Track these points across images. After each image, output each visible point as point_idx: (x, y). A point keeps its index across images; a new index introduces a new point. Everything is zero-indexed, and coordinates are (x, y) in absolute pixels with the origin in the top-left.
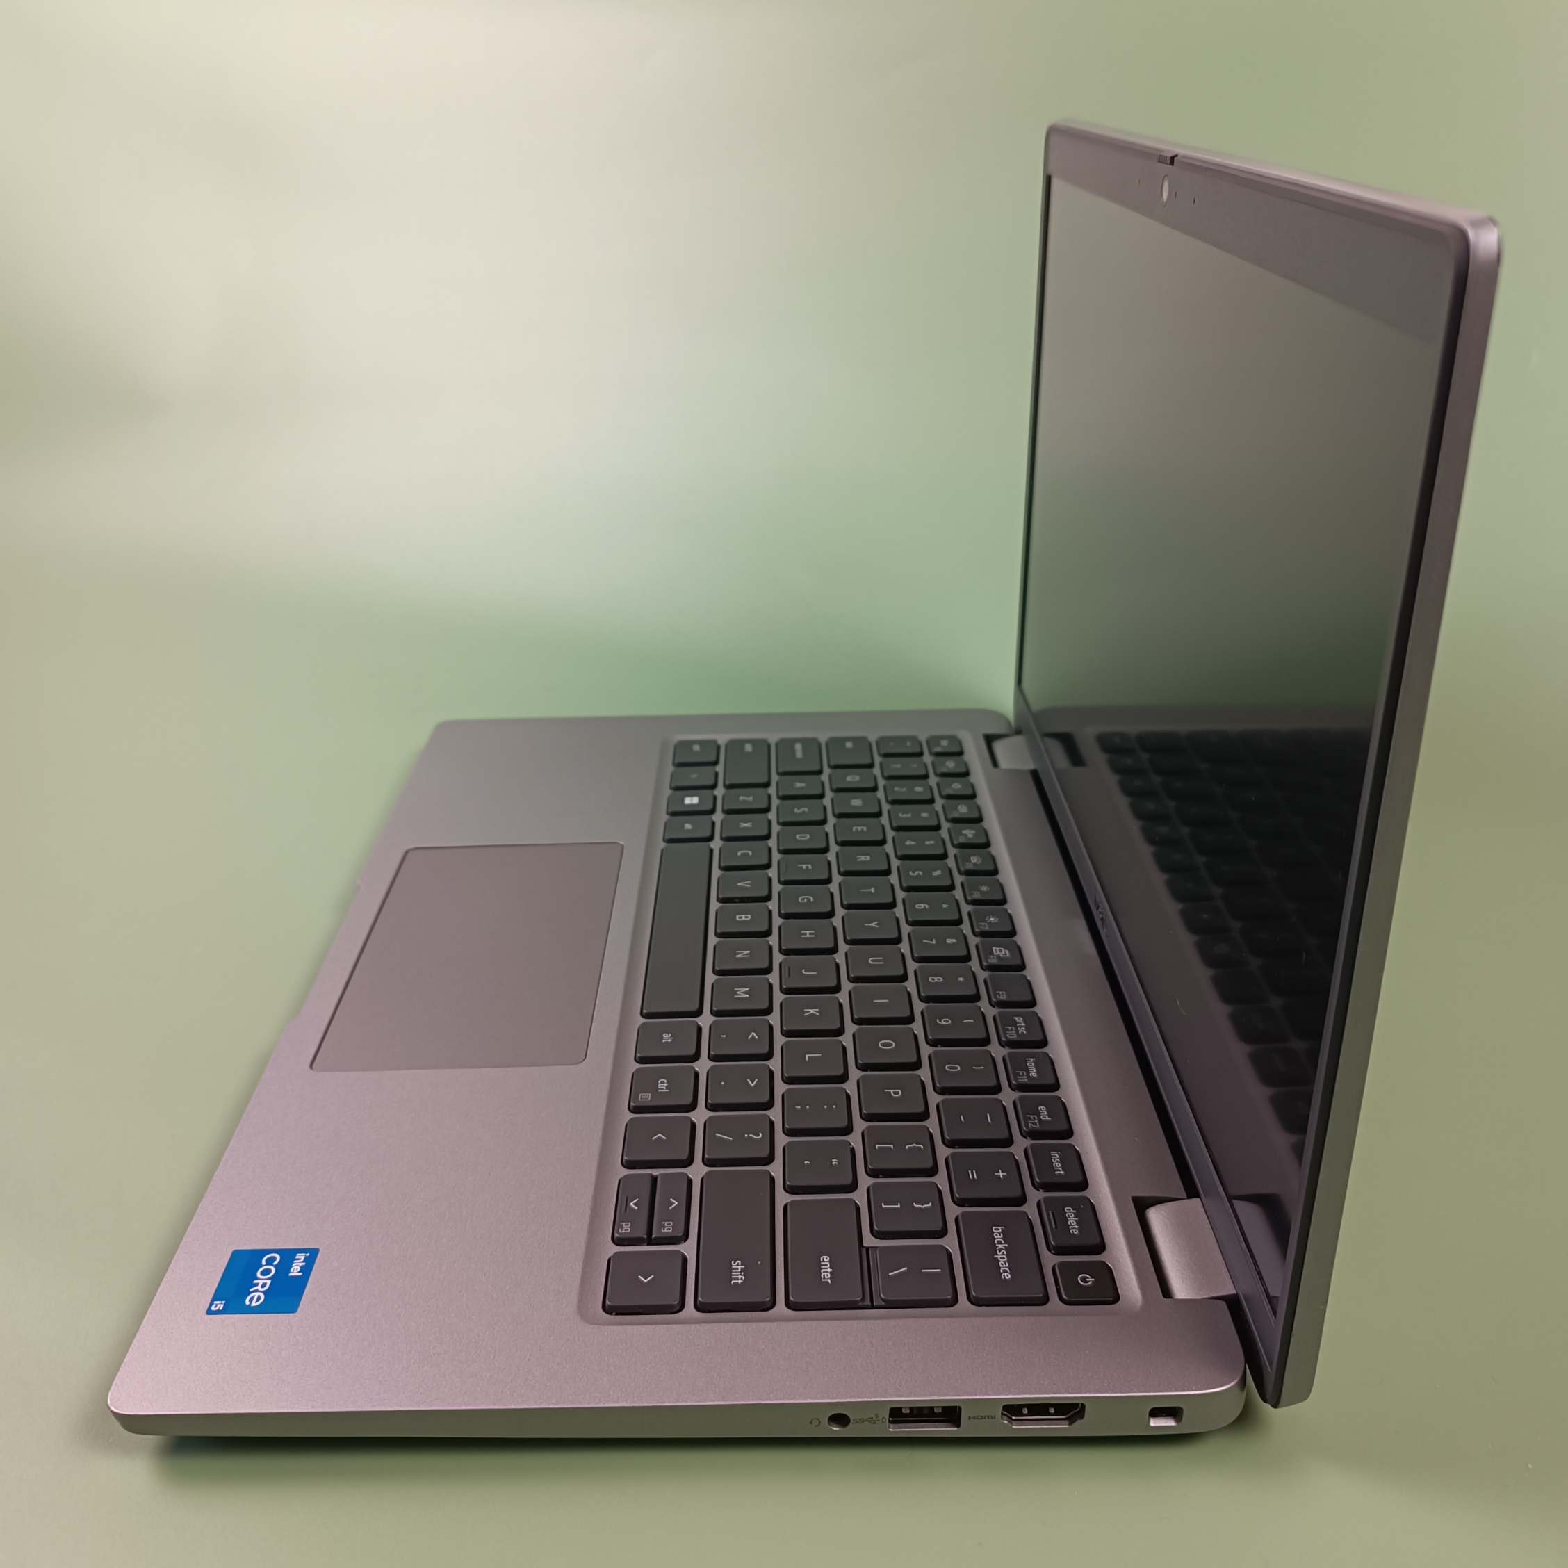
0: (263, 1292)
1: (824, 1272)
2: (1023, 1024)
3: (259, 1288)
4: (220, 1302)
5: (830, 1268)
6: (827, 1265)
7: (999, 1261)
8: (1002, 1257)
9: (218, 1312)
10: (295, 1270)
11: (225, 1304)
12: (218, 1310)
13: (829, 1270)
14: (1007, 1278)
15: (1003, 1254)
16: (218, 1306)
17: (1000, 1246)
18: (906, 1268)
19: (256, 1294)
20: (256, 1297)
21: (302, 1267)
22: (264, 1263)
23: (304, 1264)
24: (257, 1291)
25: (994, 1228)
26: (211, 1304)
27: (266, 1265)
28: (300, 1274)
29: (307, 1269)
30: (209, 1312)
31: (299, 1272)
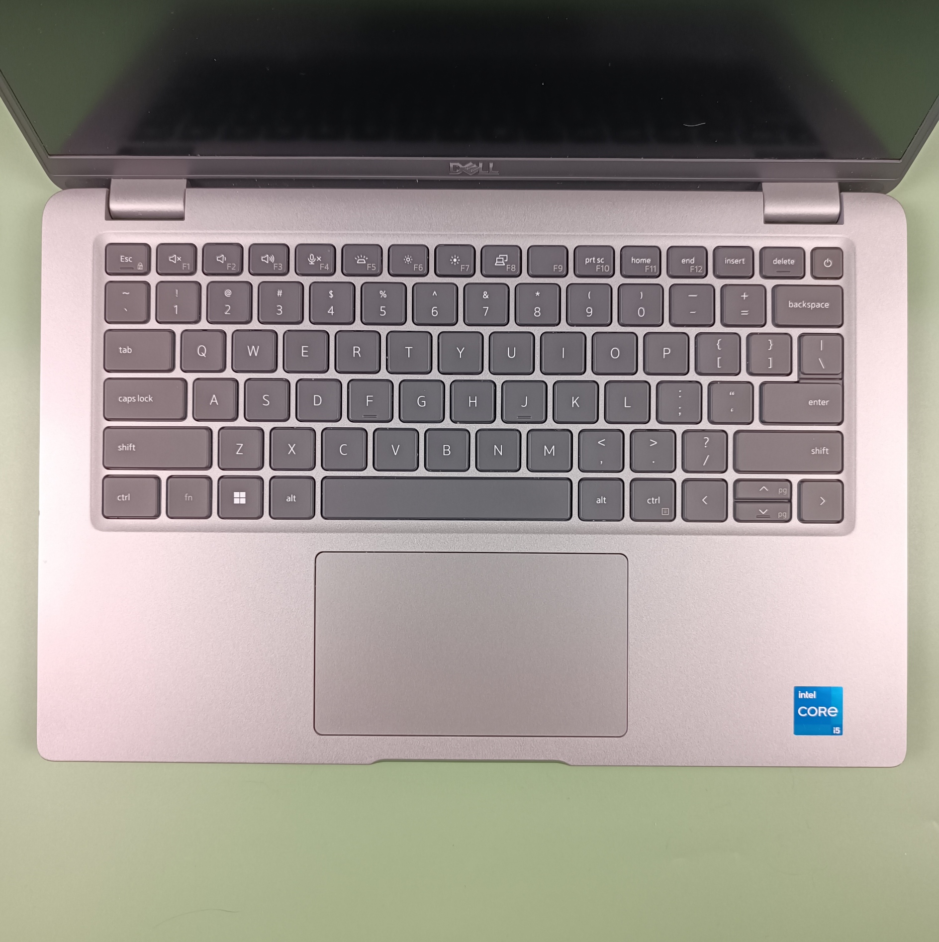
0: (828, 708)
1: (821, 403)
2: (594, 259)
3: (824, 712)
4: (834, 730)
5: (818, 400)
6: (816, 402)
7: (815, 307)
8: (812, 306)
9: (841, 730)
10: (813, 696)
11: (835, 727)
12: (840, 729)
13: (819, 401)
14: (828, 305)
15: (810, 305)
16: (836, 730)
17: (804, 305)
18: (819, 359)
19: (829, 712)
20: (832, 712)
21: (809, 693)
22: (806, 715)
23: (807, 692)
24: (827, 713)
25: (790, 306)
26: (836, 734)
27: (807, 713)
28: (815, 692)
29: (810, 689)
30: (841, 734)
31: (813, 693)
